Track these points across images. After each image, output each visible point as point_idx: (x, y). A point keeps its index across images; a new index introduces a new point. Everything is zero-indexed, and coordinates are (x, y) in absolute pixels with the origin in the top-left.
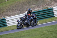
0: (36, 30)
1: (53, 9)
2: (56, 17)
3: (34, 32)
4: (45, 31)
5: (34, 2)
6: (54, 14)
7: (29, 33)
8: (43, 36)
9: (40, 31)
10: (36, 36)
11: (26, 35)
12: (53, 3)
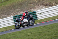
0: (21, 32)
1: (36, 12)
2: (39, 19)
3: (19, 34)
4: (29, 32)
5: (18, 6)
6: (37, 17)
7: (14, 35)
8: (27, 38)
9: (25, 33)
10: (21, 37)
11: (12, 37)
12: (36, 6)
